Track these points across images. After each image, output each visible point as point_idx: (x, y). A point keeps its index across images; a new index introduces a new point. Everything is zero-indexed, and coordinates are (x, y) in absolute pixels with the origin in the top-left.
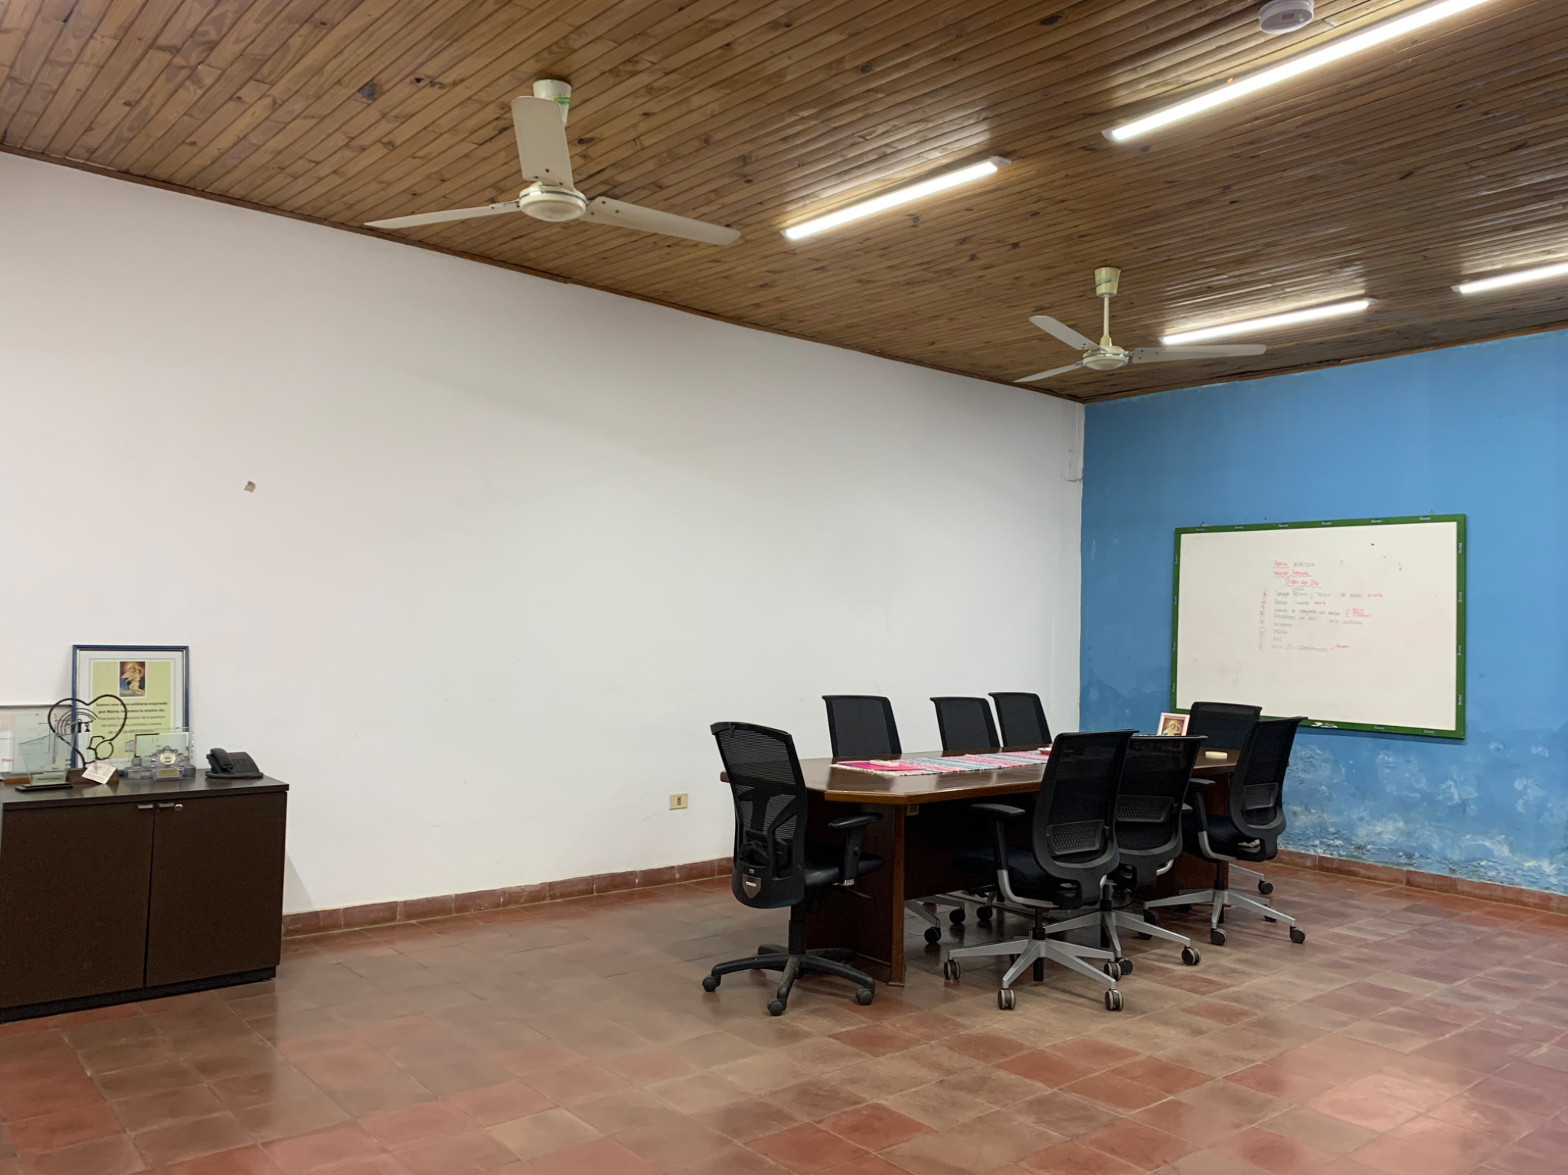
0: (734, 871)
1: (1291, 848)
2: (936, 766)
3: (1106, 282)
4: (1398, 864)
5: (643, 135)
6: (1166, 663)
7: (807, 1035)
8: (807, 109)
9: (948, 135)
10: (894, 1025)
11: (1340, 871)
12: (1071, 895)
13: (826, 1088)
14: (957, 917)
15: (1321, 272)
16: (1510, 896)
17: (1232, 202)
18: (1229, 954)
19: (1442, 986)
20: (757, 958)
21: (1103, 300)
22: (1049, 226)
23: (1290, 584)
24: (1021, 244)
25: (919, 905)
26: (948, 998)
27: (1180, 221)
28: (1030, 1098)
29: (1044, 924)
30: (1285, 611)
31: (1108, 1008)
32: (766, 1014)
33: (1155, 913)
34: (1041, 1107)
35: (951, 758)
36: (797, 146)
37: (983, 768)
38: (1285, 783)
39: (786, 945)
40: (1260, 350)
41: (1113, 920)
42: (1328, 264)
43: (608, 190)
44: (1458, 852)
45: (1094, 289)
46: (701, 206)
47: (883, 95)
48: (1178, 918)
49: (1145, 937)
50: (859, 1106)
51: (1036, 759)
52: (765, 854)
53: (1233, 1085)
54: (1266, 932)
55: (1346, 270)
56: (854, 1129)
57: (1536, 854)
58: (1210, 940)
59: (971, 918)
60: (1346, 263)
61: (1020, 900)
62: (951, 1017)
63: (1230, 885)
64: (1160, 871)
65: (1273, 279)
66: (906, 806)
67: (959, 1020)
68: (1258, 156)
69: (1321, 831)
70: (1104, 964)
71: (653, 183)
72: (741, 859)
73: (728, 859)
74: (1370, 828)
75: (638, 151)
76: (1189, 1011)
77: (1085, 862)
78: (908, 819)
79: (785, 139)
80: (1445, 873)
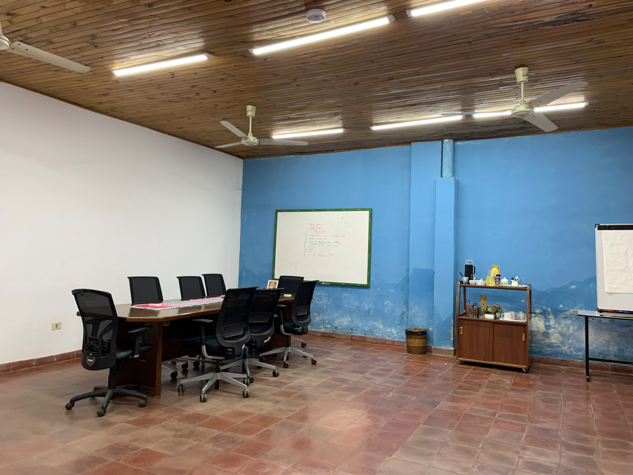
0: (82, 355)
1: (313, 330)
2: (178, 305)
3: (251, 111)
4: (348, 333)
5: (41, 17)
6: (271, 262)
7: (115, 423)
8: (124, 19)
9: (186, 41)
10: (155, 414)
11: (329, 337)
12: (230, 353)
13: (123, 445)
14: (185, 367)
15: (327, 117)
16: (383, 342)
17: (297, 86)
18: (290, 371)
19: (360, 376)
20: (93, 392)
21: (249, 118)
22: (228, 85)
23: (315, 232)
24: (217, 91)
25: (169, 364)
26: (179, 400)
27: (277, 91)
28: (211, 437)
29: (220, 366)
30: (313, 242)
31: (244, 397)
32: (96, 417)
33: (264, 359)
34: (216, 439)
35: (185, 301)
36: (119, 34)
37: (197, 305)
38: (311, 305)
39: (107, 385)
40: (306, 144)
41: (247, 362)
42: (331, 114)
43: (24, 40)
44: (367, 327)
45: (246, 113)
46: (72, 54)
47: (158, 19)
48: (272, 359)
49: (259, 368)
50: (137, 451)
51: (220, 300)
52: (97, 347)
53: (289, 421)
54: (303, 361)
55: (336, 117)
56: (135, 461)
57: (391, 327)
58: (283, 366)
59: (191, 366)
60: (336, 114)
61: (211, 357)
62: (180, 408)
63: (291, 345)
64: (265, 341)
65: (311, 118)
66: (163, 323)
67: (183, 408)
68: (306, 69)
69: (323, 322)
70: (243, 380)
71: (47, 40)
72: (86, 350)
73: (80, 351)
74: (339, 320)
75: (39, 24)
76: (274, 394)
77: (237, 340)
78: (164, 328)
79: (113, 30)
80: (363, 335)
